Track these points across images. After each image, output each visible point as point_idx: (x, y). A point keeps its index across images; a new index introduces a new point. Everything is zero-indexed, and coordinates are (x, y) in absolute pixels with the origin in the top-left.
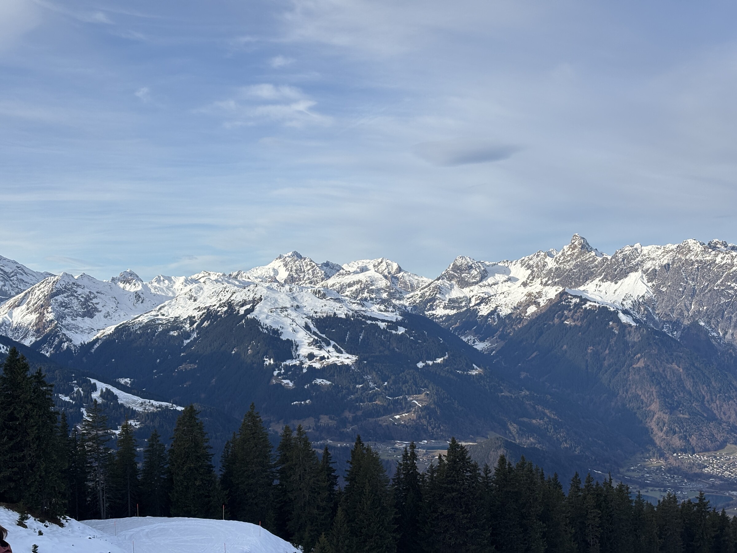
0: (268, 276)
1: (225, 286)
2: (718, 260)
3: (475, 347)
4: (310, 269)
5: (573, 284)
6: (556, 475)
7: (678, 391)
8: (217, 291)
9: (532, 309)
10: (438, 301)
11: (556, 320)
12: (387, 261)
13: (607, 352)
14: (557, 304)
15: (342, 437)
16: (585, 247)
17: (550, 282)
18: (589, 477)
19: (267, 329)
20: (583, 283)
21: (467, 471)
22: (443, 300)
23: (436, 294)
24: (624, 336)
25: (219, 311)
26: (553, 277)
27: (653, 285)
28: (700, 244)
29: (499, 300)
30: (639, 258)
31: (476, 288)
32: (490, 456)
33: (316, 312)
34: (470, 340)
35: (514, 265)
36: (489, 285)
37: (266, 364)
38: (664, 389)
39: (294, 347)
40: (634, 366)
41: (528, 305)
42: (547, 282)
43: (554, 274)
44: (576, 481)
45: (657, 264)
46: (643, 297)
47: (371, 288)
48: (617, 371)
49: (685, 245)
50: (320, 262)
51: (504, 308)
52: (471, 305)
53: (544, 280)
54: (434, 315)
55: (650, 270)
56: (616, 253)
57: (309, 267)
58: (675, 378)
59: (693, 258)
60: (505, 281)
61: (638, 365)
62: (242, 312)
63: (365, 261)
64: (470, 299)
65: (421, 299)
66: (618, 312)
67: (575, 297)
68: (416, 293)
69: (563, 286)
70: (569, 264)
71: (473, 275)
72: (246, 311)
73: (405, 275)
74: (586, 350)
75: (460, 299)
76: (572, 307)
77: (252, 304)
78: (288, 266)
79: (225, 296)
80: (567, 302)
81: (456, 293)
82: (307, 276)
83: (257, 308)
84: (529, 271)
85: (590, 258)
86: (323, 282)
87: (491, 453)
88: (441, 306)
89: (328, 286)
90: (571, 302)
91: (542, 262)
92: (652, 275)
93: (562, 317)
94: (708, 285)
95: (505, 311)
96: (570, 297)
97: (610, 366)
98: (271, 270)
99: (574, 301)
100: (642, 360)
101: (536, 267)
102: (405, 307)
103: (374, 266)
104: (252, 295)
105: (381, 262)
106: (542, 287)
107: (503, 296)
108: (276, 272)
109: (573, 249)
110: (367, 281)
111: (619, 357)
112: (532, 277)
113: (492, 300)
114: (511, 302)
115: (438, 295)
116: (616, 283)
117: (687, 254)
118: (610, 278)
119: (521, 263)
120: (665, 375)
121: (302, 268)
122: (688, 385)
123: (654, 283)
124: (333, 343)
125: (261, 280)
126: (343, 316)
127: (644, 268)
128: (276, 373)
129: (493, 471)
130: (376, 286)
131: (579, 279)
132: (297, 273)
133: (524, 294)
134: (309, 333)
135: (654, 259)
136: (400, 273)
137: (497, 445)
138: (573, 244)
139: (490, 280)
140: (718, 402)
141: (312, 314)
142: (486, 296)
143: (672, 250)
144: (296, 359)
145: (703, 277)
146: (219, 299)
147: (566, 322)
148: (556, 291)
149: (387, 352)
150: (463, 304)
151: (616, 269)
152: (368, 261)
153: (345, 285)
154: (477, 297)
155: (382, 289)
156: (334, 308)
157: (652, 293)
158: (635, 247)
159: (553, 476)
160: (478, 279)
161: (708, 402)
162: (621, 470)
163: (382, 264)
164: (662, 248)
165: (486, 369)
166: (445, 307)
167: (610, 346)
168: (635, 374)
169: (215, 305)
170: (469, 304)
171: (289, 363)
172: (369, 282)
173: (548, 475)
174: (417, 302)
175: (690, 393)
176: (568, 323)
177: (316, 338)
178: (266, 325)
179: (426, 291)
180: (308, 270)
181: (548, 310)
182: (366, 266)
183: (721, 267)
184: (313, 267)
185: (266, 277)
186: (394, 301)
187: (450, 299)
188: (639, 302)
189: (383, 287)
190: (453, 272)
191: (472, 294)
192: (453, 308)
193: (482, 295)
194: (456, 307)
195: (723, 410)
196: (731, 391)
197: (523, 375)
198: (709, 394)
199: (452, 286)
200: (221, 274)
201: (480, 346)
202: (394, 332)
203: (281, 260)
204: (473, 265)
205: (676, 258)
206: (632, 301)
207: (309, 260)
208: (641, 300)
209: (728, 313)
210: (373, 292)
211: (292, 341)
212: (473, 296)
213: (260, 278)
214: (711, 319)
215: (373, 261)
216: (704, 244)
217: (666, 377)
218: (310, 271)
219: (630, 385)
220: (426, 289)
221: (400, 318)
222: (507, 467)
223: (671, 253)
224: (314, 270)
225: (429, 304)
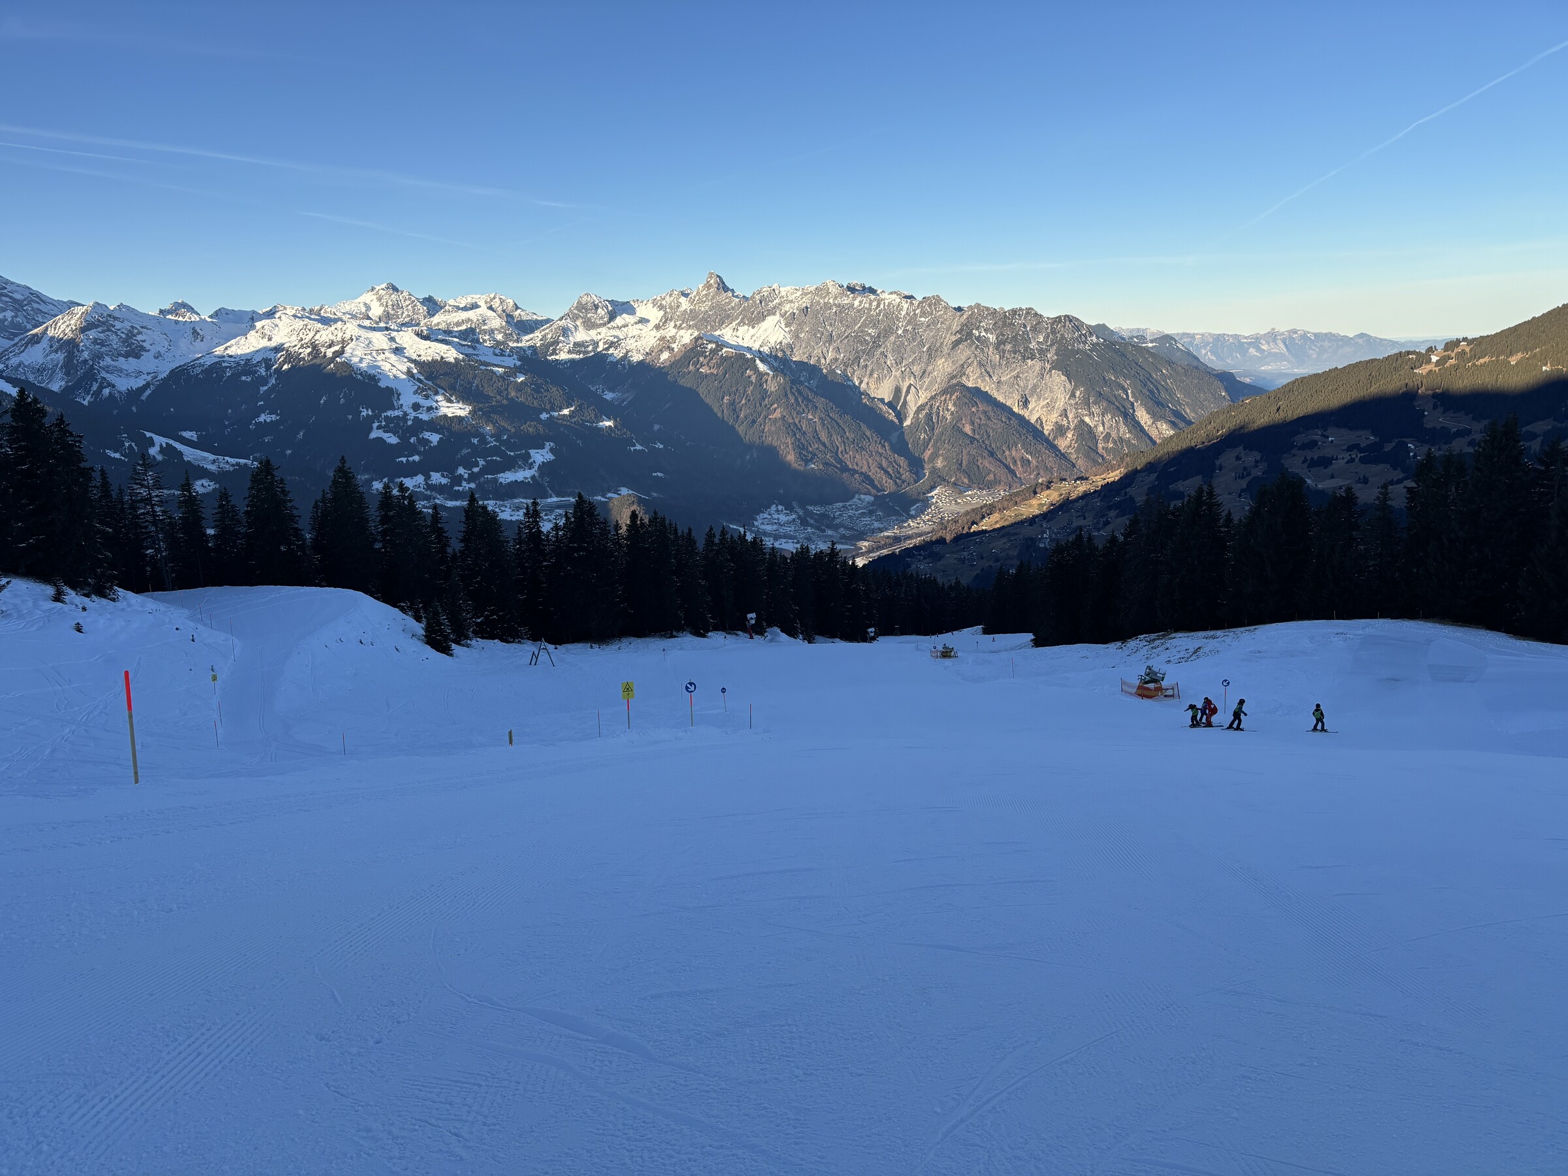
0: (358, 311)
1: (305, 323)
2: (856, 303)
3: (604, 396)
4: (409, 304)
5: (709, 328)
6: (690, 530)
7: (813, 443)
8: (296, 329)
9: (665, 356)
10: (561, 345)
11: (691, 368)
12: (501, 297)
13: (743, 402)
14: (692, 349)
15: (457, 496)
16: (723, 287)
17: (684, 325)
18: (723, 530)
19: (361, 374)
20: (719, 327)
21: (596, 529)
22: (567, 344)
23: (559, 336)
24: (761, 385)
25: (301, 353)
26: (688, 319)
27: (791, 330)
28: (839, 286)
29: (629, 344)
30: (777, 301)
31: (603, 330)
32: (622, 513)
33: (419, 356)
34: (599, 389)
35: (646, 305)
36: (619, 328)
37: (363, 415)
38: (799, 440)
39: (396, 396)
40: (770, 417)
41: (661, 351)
42: (681, 325)
43: (689, 316)
44: (710, 536)
45: (795, 307)
46: (781, 343)
47: (483, 328)
48: (754, 422)
49: (824, 286)
50: (421, 297)
51: (635, 354)
52: (599, 350)
53: (678, 323)
54: (557, 360)
55: (788, 313)
56: (754, 293)
57: (408, 302)
58: (811, 429)
59: (831, 301)
60: (636, 323)
61: (774, 416)
62: (329, 353)
63: (474, 296)
64: (598, 343)
65: (542, 342)
66: (755, 360)
67: (710, 342)
68: (535, 335)
69: (698, 329)
70: (704, 305)
71: (600, 316)
72: (334, 353)
73: (523, 313)
74: (722, 400)
75: (587, 342)
76: (707, 354)
77: (341, 345)
78: (382, 301)
79: (307, 334)
80: (702, 348)
81: (581, 335)
82: (406, 313)
83: (348, 349)
84: (662, 313)
85: (726, 299)
86: (426, 320)
87: (624, 510)
88: (565, 350)
89: (433, 324)
90: (706, 348)
91: (676, 302)
92: (790, 319)
93: (697, 364)
94: (845, 331)
95: (636, 358)
96: (705, 342)
97: (746, 417)
98: (362, 305)
99: (709, 346)
100: (779, 410)
101: (669, 308)
102: (524, 351)
103: (486, 302)
104: (340, 335)
105: (494, 298)
106: (676, 330)
107: (633, 340)
108: (368, 308)
109: (709, 289)
110: (478, 320)
111: (756, 407)
112: (666, 320)
113: (622, 345)
114: (643, 347)
115: (561, 338)
116: (753, 327)
117: (825, 297)
118: (747, 322)
119: (653, 303)
120: (801, 426)
121: (399, 303)
122: (823, 436)
123: (792, 328)
124: (441, 391)
125: (350, 317)
126: (452, 360)
127: (782, 311)
128: (375, 425)
129: (625, 528)
130: (489, 326)
131: (715, 323)
132: (393, 309)
133: (656, 339)
134: (412, 379)
135: (791, 302)
136: (516, 310)
137: (630, 502)
138: (708, 282)
139: (619, 321)
140: (851, 453)
141: (414, 357)
142: (616, 340)
143: (811, 292)
144: (398, 409)
145: (841, 322)
146: (299, 338)
147: (701, 370)
148: (691, 335)
149: (505, 402)
150: (590, 348)
151: (754, 312)
152: (479, 296)
153: (452, 323)
154: (605, 340)
155: (497, 330)
156: (441, 351)
157: (789, 340)
158: (773, 288)
159: (687, 531)
160: (606, 319)
161: (842, 453)
162: (756, 523)
163: (494, 301)
164: (801, 290)
165: (617, 421)
166: (569, 352)
167: (747, 396)
168: (771, 426)
169: (295, 346)
170: (596, 348)
171: (389, 413)
172: (481, 321)
173: (682, 529)
174: (538, 345)
175: (824, 445)
176: (703, 371)
177: (421, 385)
178: (360, 370)
179: (548, 333)
180: (407, 306)
181: (682, 357)
182: (476, 302)
183: (859, 311)
184: (413, 302)
185: (356, 313)
186: (510, 344)
187: (575, 343)
188: (776, 349)
189: (497, 327)
190: (577, 312)
191: (599, 337)
192: (579, 352)
193: (611, 339)
194: (582, 351)
195: (855, 461)
196: (864, 442)
197: (656, 427)
198: (843, 445)
199: (576, 327)
200: (300, 309)
201: (609, 396)
202: (512, 379)
203: (373, 293)
204: (600, 304)
205: (815, 301)
206: (770, 348)
207: (407, 294)
208: (778, 347)
209: (864, 361)
210: (486, 333)
211: (392, 388)
212: (600, 340)
213: (349, 314)
214: (847, 367)
215: (484, 296)
216: (843, 286)
217: (802, 428)
218: (410, 307)
219: (766, 437)
220: (547, 331)
221: (518, 363)
222: (639, 522)
223: (810, 295)
224: (415, 305)
225: (551, 348)
